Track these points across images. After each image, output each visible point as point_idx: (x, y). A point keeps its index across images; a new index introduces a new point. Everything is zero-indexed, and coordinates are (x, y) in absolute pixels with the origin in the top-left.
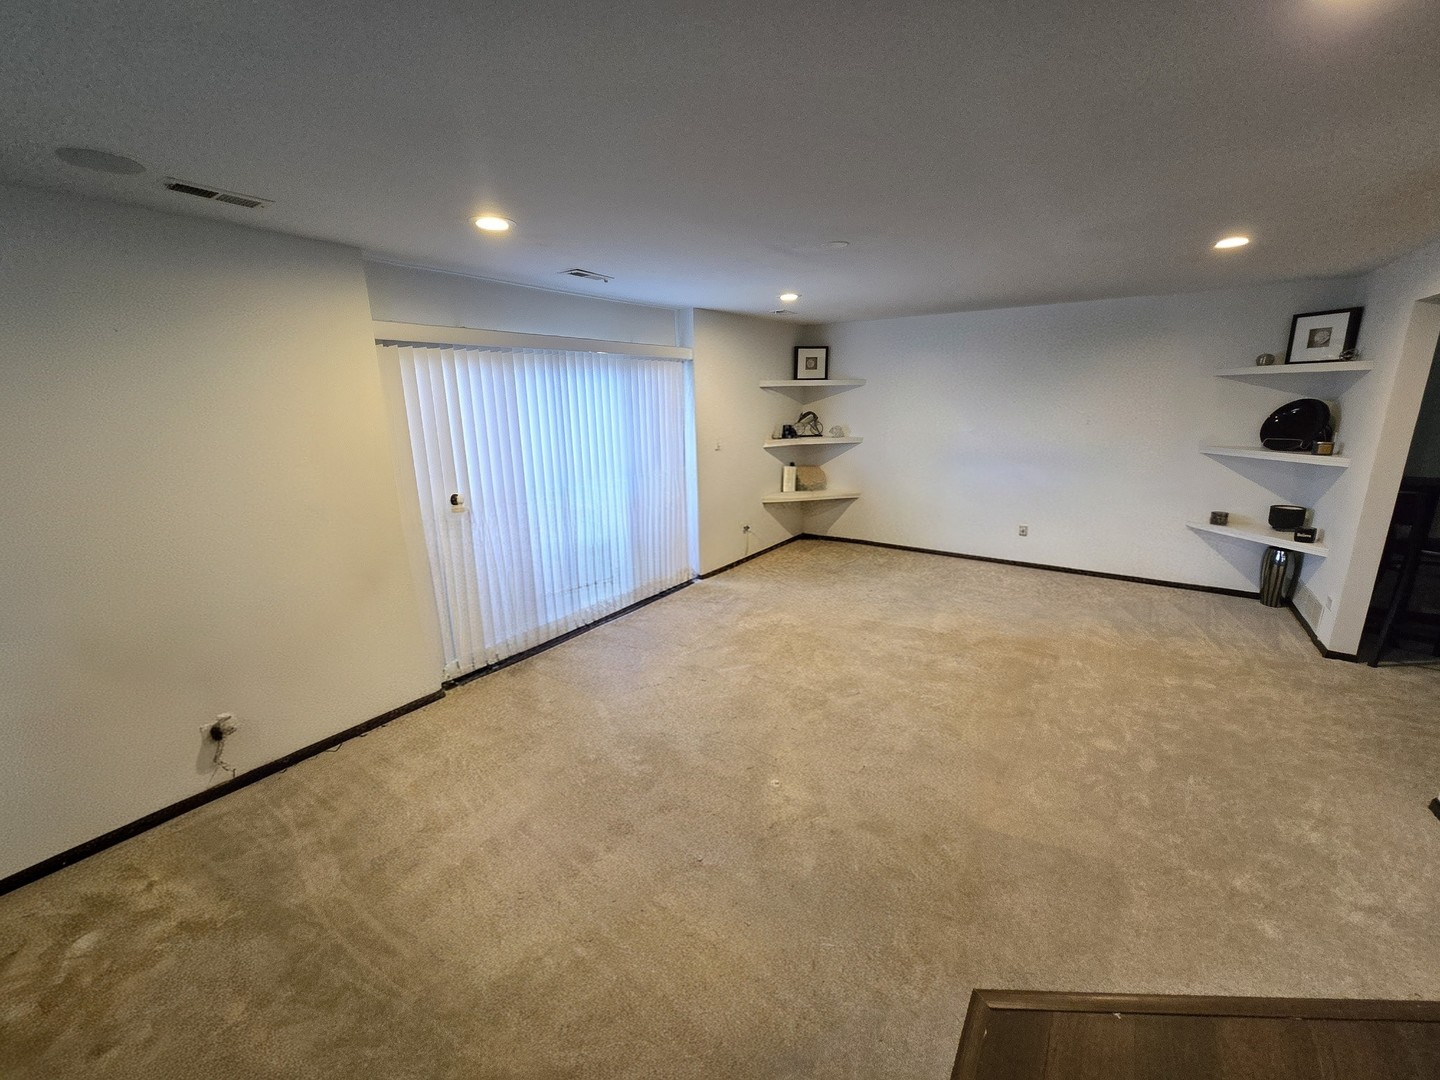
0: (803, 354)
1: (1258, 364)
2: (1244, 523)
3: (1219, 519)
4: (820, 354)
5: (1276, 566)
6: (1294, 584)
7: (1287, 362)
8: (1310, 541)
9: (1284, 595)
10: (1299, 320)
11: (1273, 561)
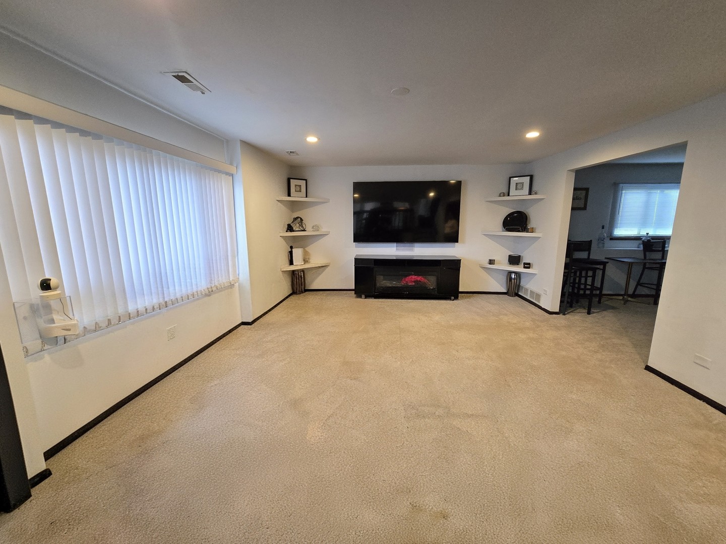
0: (293, 182)
1: (500, 196)
2: (500, 263)
3: (491, 262)
4: (303, 183)
5: (513, 280)
6: (518, 287)
7: (509, 195)
8: (529, 268)
9: (516, 292)
10: (511, 179)
11: (511, 279)
